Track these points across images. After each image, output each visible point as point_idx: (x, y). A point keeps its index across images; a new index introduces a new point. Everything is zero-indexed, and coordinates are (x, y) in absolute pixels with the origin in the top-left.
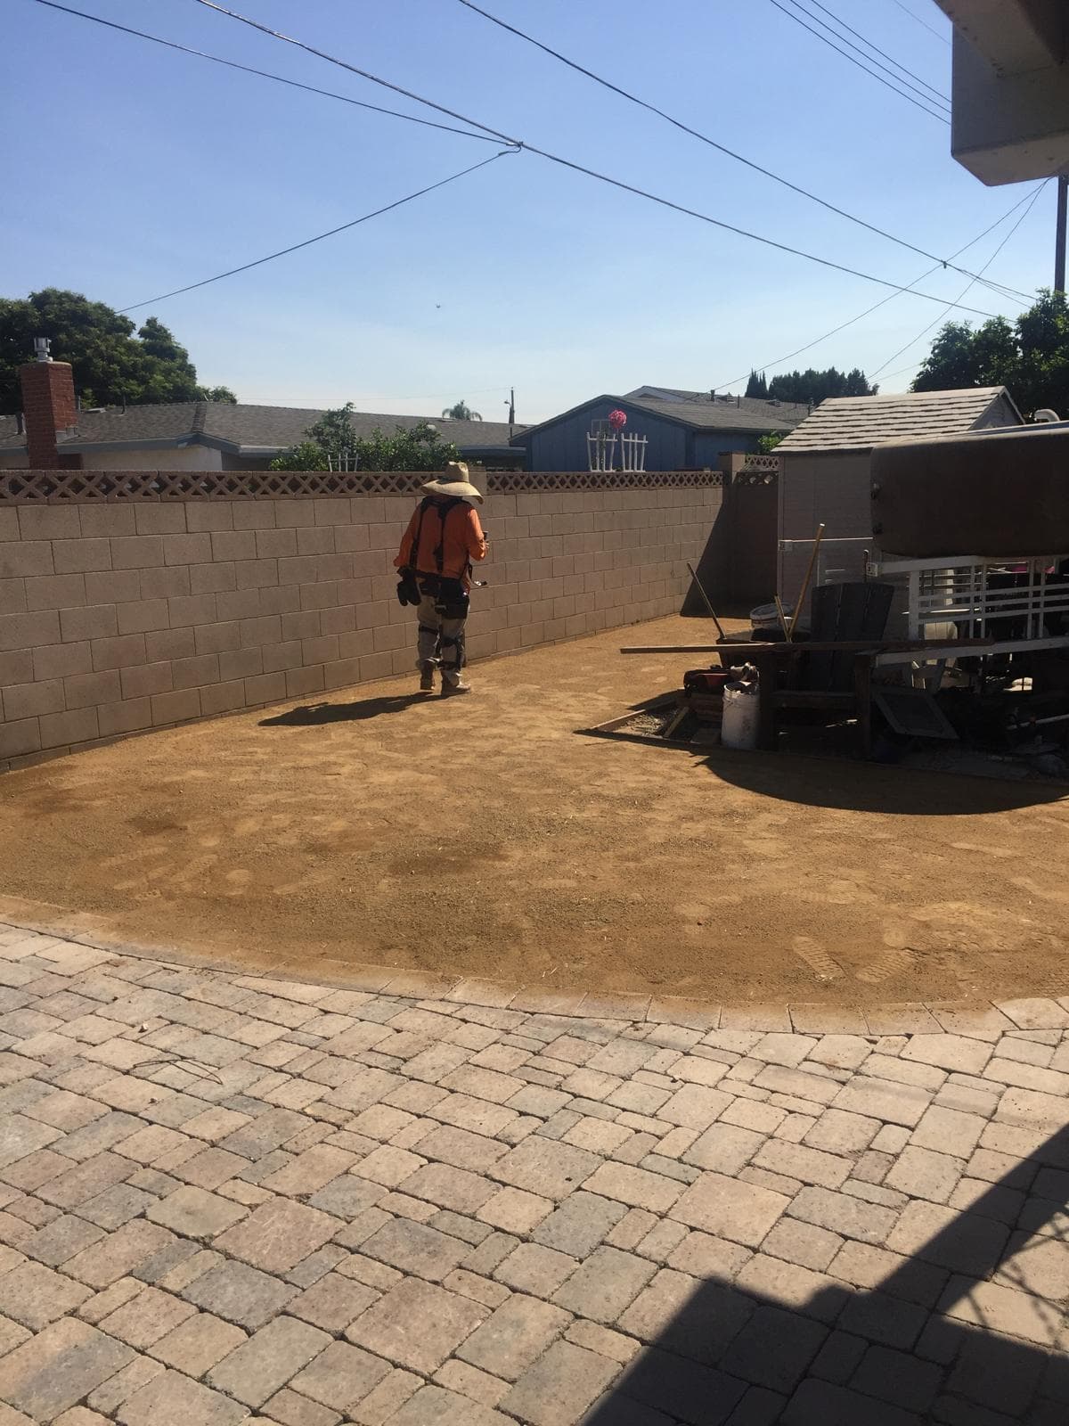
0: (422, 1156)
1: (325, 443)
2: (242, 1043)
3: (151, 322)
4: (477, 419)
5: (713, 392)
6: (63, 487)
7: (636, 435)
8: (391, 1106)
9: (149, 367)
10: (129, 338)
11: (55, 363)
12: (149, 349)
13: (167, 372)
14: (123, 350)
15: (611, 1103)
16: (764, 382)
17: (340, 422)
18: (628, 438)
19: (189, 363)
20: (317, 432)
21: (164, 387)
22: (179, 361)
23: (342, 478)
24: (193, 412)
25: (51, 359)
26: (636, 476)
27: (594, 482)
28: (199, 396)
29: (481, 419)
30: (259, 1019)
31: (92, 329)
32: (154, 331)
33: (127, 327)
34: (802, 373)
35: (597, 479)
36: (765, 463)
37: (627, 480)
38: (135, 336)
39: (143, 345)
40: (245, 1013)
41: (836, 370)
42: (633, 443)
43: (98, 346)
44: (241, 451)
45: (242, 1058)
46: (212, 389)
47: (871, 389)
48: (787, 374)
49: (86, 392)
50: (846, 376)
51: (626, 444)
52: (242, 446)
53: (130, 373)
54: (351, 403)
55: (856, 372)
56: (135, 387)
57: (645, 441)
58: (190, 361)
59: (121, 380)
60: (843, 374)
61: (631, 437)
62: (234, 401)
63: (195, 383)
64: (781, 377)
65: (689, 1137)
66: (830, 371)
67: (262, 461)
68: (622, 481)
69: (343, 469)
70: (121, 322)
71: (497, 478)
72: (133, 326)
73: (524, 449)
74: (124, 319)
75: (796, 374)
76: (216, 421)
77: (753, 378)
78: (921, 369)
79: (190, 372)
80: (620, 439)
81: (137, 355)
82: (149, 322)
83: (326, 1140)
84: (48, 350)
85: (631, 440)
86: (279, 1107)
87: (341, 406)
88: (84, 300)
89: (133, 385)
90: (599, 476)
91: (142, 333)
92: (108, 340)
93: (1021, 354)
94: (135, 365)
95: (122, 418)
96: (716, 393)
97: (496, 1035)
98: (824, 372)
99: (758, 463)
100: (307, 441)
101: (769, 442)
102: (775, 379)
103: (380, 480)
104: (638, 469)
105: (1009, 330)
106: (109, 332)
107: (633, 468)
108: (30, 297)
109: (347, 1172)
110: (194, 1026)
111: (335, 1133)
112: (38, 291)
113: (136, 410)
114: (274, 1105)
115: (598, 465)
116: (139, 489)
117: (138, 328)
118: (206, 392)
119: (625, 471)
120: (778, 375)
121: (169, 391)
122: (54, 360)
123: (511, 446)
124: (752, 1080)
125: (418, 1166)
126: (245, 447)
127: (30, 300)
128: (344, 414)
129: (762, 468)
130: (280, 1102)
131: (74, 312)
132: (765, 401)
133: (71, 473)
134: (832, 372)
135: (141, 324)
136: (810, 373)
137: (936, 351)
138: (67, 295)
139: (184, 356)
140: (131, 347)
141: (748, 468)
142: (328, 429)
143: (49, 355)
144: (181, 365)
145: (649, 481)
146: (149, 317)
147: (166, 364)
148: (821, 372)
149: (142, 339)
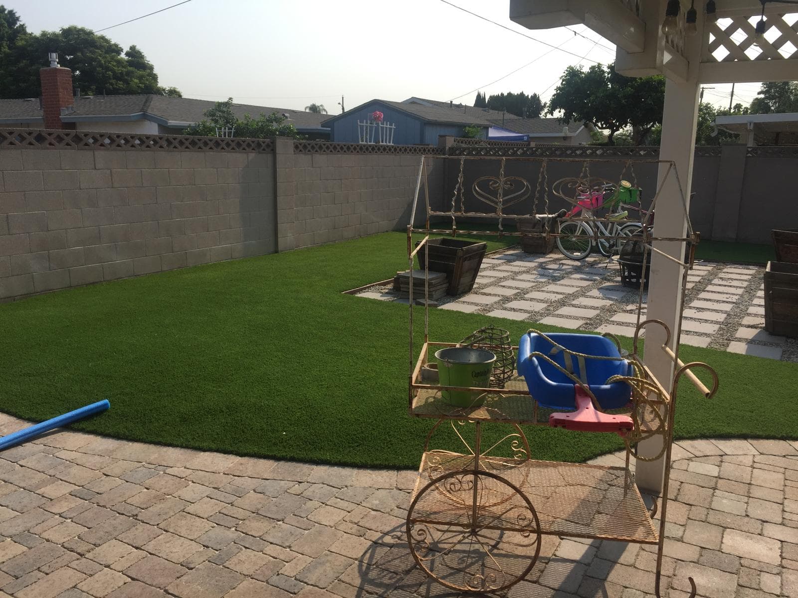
0: (129, 576)
1: (216, 122)
2: (43, 496)
3: (133, 48)
4: (324, 113)
5: (451, 102)
6: (51, 139)
7: (388, 123)
8: (122, 541)
9: (129, 73)
10: (119, 57)
11: (61, 68)
12: (130, 63)
13: (141, 78)
14: (115, 64)
15: (264, 539)
16: (484, 98)
17: (225, 109)
18: (384, 125)
19: (154, 73)
20: (212, 114)
21: (139, 87)
22: (148, 71)
23: (222, 141)
24: (144, 100)
25: (59, 66)
26: (387, 147)
27: (361, 149)
28: (159, 92)
29: (327, 113)
30: (61, 480)
31: (97, 51)
32: (134, 53)
33: (117, 50)
34: (505, 94)
35: (363, 147)
36: (466, 143)
37: (382, 149)
38: (123, 55)
39: (127, 61)
40: (54, 476)
41: (524, 93)
42: (386, 128)
43: (100, 61)
44: (169, 124)
45: (39, 507)
46: (168, 89)
47: (543, 105)
48: (497, 94)
49: (92, 87)
50: (530, 97)
51: (382, 128)
52: (170, 121)
53: (118, 77)
54: (232, 98)
55: (535, 95)
56: (121, 84)
57: (393, 127)
58: (155, 71)
59: (113, 81)
60: (528, 96)
61: (385, 124)
62: (180, 96)
63: (157, 85)
64: (494, 96)
65: (306, 562)
66: (520, 94)
67: (178, 130)
68: (379, 149)
69: (225, 136)
70: (115, 47)
71: (300, 144)
72: (122, 50)
73: (330, 129)
74: (116, 45)
75: (502, 94)
76: (156, 106)
77: (479, 96)
78: (555, 92)
79: (155, 78)
80: (378, 125)
81: (123, 67)
82: (131, 48)
83: (69, 565)
84: (57, 60)
85: (385, 126)
86: (49, 541)
87: (225, 100)
88: (93, 33)
89: (120, 84)
90: (364, 146)
91: (127, 54)
92: (106, 57)
93: (610, 86)
94: (121, 73)
95: (102, 102)
96: (453, 103)
97: (209, 491)
98: (518, 94)
99: (462, 142)
100: (206, 119)
101: (469, 130)
102: (491, 97)
103: (246, 143)
104: (389, 143)
105: (603, 72)
106: (107, 52)
107: (386, 142)
108: (61, 30)
109: (75, 587)
110: (18, 484)
111: (78, 559)
112: (66, 27)
113: (111, 98)
114: (46, 539)
115: (364, 140)
116: (63, 141)
117: (125, 51)
118: (164, 90)
119: (381, 144)
120: (492, 94)
121: (142, 88)
122: (61, 66)
123: (322, 127)
124: (359, 522)
125: (123, 583)
126: (172, 122)
127: (61, 32)
128: (227, 104)
129: (464, 145)
130: (51, 537)
131: (86, 40)
132: (482, 109)
133: (73, 132)
134: (522, 94)
135: (126, 49)
136: (510, 94)
137: (564, 83)
138: (82, 30)
139: (151, 68)
140: (120, 62)
141: (455, 145)
142: (218, 114)
143: (58, 63)
144: (149, 73)
145: (395, 150)
146: (131, 45)
147: (141, 73)
148: (516, 94)
149: (127, 57)
